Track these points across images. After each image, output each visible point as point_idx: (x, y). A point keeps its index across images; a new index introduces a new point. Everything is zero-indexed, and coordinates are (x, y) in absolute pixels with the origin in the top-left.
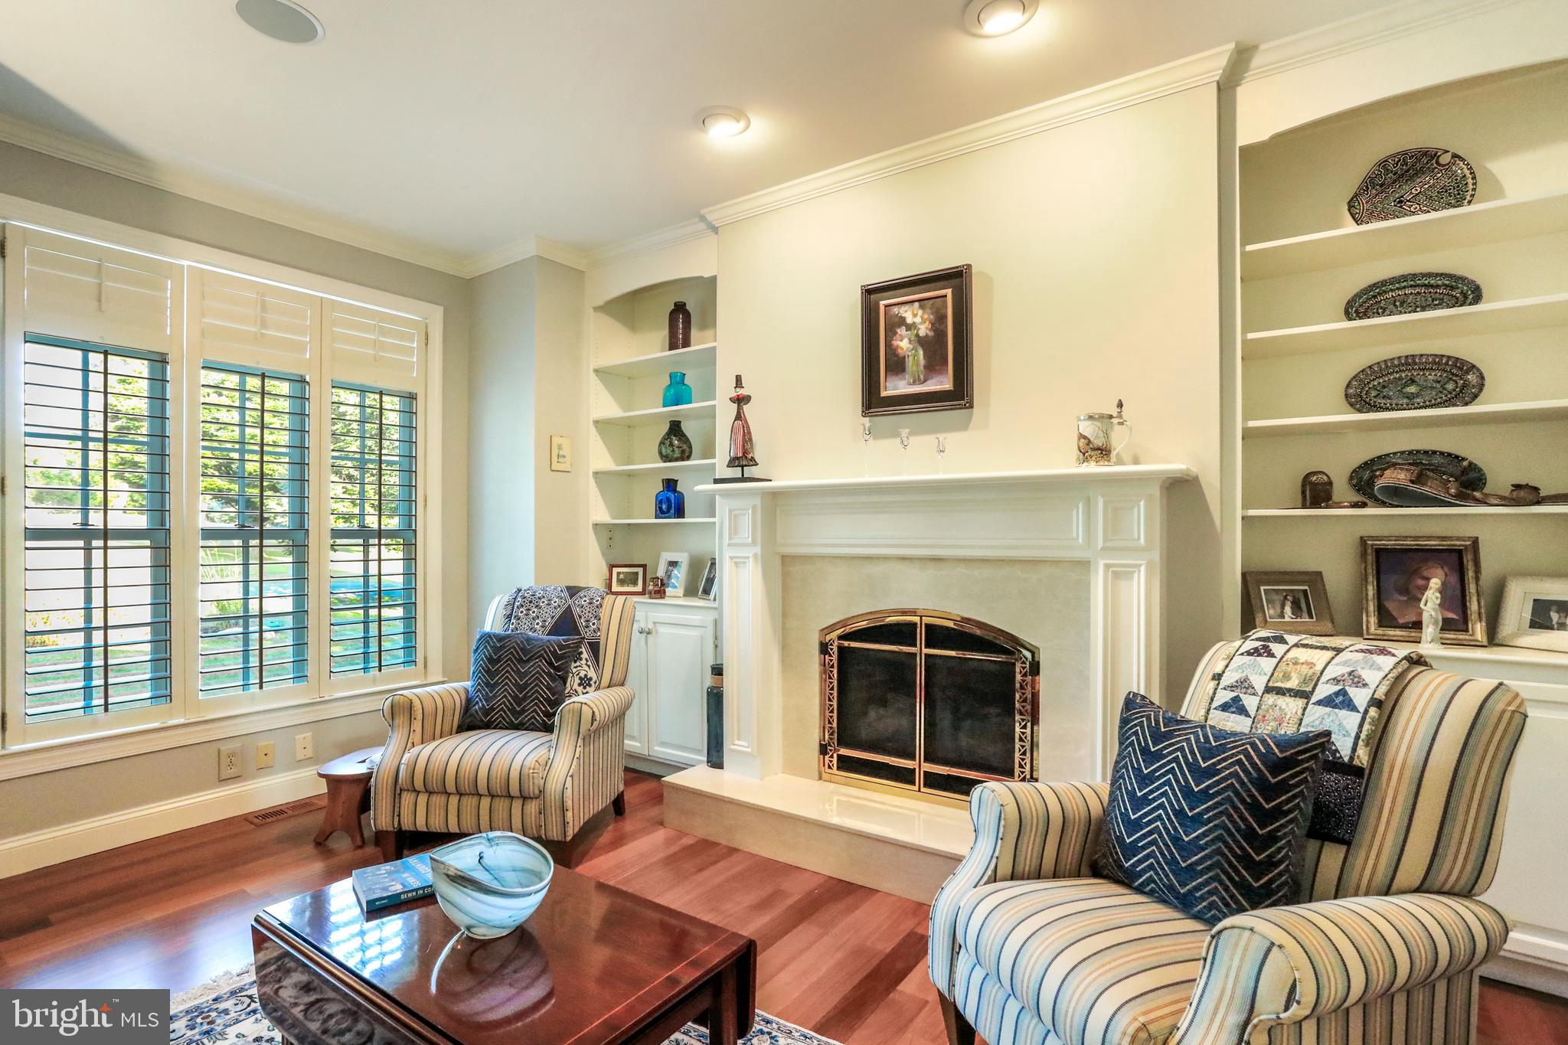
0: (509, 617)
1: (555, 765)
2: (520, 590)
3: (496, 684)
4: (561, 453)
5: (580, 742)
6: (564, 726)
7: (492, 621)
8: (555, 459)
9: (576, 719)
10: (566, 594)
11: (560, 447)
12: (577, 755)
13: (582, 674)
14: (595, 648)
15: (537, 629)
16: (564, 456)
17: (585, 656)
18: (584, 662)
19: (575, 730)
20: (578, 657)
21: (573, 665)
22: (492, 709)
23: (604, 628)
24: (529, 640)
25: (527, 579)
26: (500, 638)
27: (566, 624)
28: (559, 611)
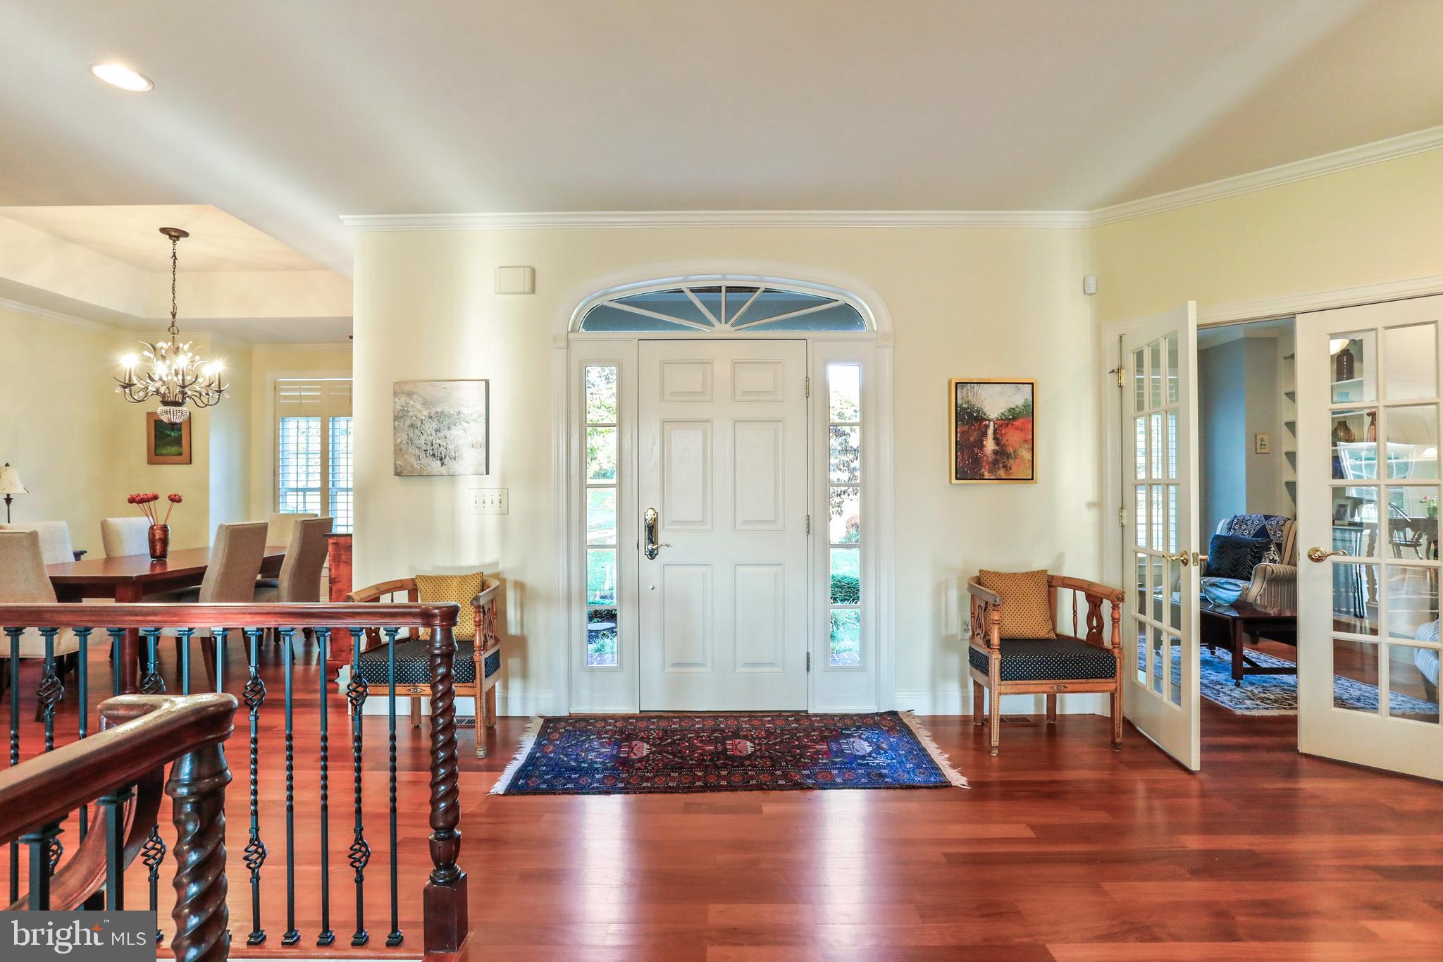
0: (1230, 529)
1: (1252, 590)
2: (1236, 517)
3: (1223, 557)
4: (1263, 443)
5: (1265, 582)
6: (1258, 572)
7: (1220, 529)
8: (1258, 447)
9: (1263, 573)
10: (1263, 519)
11: (1262, 440)
12: (1264, 587)
13: (1271, 558)
14: (1279, 546)
15: (1246, 534)
16: (1265, 445)
17: (1273, 549)
18: (1272, 552)
19: (1263, 576)
20: (1269, 549)
21: (1266, 553)
22: (1220, 569)
23: (1285, 538)
24: (1241, 538)
25: (1242, 511)
26: (1224, 537)
27: (1262, 532)
28: (1258, 527)
